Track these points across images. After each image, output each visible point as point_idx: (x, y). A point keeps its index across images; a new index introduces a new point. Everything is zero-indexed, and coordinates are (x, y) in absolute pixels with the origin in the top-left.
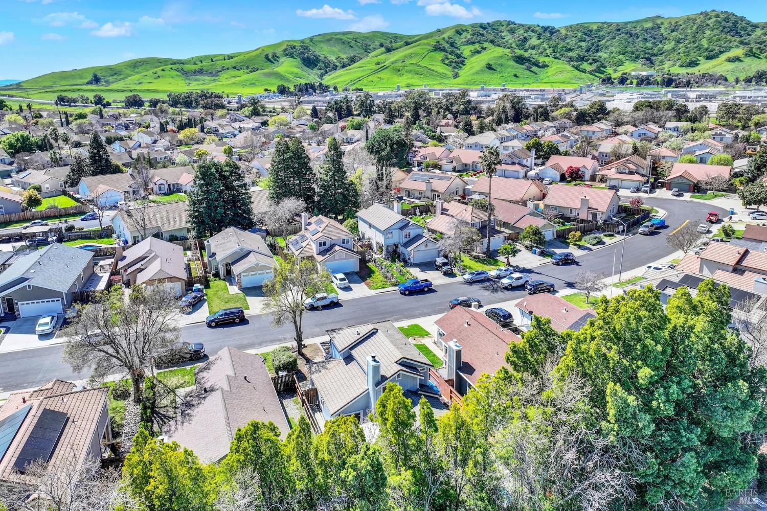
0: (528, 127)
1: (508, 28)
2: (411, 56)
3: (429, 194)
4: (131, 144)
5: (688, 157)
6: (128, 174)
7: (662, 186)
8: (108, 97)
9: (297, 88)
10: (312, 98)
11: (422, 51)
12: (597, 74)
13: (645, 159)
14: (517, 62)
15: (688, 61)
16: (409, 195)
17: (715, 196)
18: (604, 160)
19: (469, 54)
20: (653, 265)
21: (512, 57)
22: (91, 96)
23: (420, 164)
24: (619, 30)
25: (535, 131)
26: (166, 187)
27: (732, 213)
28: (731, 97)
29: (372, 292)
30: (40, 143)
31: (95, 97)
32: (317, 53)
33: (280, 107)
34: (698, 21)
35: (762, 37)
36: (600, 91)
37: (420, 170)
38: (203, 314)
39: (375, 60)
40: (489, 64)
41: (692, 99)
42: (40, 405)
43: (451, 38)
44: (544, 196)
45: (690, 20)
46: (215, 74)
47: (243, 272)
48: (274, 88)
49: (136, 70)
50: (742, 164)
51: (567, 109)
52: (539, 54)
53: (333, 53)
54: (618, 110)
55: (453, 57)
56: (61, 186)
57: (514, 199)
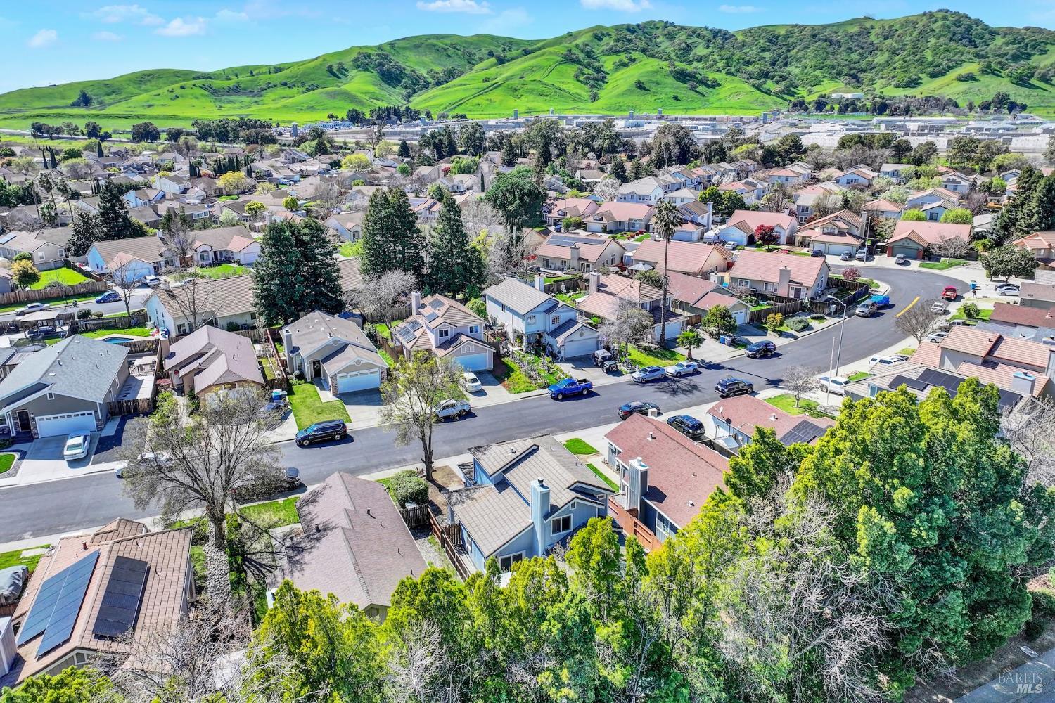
0: (701, 170)
1: (665, 32)
2: (531, 70)
3: (575, 263)
4: (152, 194)
5: (915, 212)
6: (157, 238)
7: (882, 252)
8: (106, 126)
9: (376, 113)
10: (397, 129)
11: (547, 64)
12: (786, 97)
13: (859, 214)
14: (677, 79)
15: (906, 80)
16: (548, 265)
17: (951, 265)
18: (805, 217)
19: (612, 67)
20: (879, 356)
21: (671, 72)
22: (81, 124)
23: (556, 222)
24: (814, 36)
25: (709, 176)
26: (211, 255)
27: (974, 287)
28: (963, 130)
29: (514, 397)
30: (21, 193)
31: (87, 125)
32: (401, 64)
33: (354, 140)
34: (920, 25)
35: (1004, 47)
36: (790, 120)
37: (558, 231)
38: (289, 430)
39: (483, 74)
40: (639, 82)
41: (913, 130)
42: (111, 551)
43: (587, 45)
44: (729, 266)
45: (909, 23)
46: (257, 92)
47: (339, 373)
48: (342, 114)
49: (143, 87)
50: (984, 221)
51: (751, 146)
52: (708, 68)
53: (424, 64)
54: (818, 147)
55: (590, 72)
56: (61, 255)
57: (690, 270)
